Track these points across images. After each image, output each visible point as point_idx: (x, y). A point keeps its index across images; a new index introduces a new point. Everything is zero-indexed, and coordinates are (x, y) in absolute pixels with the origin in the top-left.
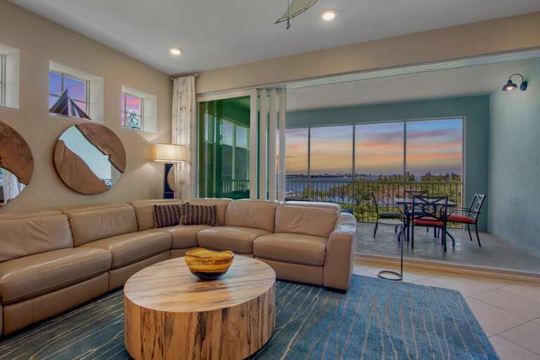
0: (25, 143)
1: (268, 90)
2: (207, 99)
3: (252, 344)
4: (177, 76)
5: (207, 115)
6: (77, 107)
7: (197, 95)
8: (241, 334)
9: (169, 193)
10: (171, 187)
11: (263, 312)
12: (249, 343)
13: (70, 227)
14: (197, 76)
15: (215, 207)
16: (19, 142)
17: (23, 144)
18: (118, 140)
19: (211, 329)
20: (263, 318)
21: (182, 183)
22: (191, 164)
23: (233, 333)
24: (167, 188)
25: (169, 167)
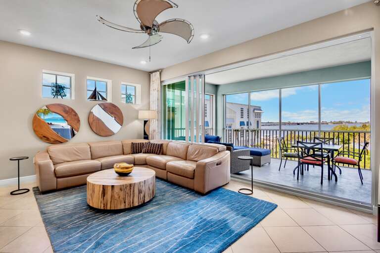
0: (76, 113)
1: (195, 76)
2: (166, 83)
3: (126, 203)
4: (152, 72)
5: (167, 89)
6: (100, 95)
7: (161, 82)
8: (121, 198)
9: (146, 137)
10: (147, 133)
11: (134, 191)
12: (125, 202)
13: (91, 151)
14: (161, 71)
15: (162, 145)
16: (74, 114)
17: (76, 115)
18: (119, 109)
19: (107, 193)
20: (134, 194)
21: (154, 131)
22: (158, 120)
23: (116, 196)
24: (145, 133)
25: (145, 122)
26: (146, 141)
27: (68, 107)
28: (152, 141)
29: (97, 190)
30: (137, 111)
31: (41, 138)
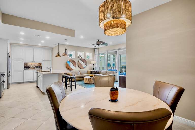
4: (95, 49)
6: (81, 57)
7: (98, 52)
9: (93, 69)
13: (80, 73)
14: (98, 49)
15: (99, 71)
17: (75, 63)
23: (91, 81)
24: (93, 68)
25: (93, 65)
26: (93, 70)
27: (73, 60)
28: (96, 70)
29: (87, 79)
30: (91, 61)
31: (68, 69)
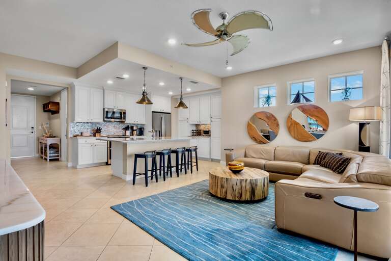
6: (304, 97)
10: (364, 142)
16: (274, 119)
18: (322, 111)
24: (361, 142)
27: (269, 113)
